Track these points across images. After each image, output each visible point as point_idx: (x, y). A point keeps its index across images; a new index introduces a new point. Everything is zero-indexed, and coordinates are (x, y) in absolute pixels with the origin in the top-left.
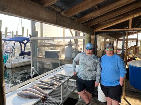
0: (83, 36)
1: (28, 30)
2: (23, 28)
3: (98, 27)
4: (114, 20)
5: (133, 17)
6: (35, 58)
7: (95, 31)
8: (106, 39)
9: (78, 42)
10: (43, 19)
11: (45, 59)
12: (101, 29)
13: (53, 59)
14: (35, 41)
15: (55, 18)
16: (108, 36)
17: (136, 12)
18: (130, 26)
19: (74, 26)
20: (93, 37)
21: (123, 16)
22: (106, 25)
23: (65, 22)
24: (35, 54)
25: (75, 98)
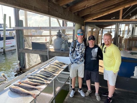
0: (73, 26)
1: (10, 18)
2: (5, 15)
3: (88, 17)
4: (105, 10)
5: (124, 7)
6: (21, 50)
7: (85, 21)
8: (93, 29)
9: (65, 32)
10: (33, 8)
11: (32, 51)
12: (92, 19)
13: (41, 51)
14: (20, 31)
15: (47, 7)
16: (95, 26)
17: (128, 2)
18: (121, 17)
19: (66, 16)
20: (83, 27)
21: (114, 6)
22: (96, 15)
23: (57, 11)
24: (21, 46)
25: (65, 90)
